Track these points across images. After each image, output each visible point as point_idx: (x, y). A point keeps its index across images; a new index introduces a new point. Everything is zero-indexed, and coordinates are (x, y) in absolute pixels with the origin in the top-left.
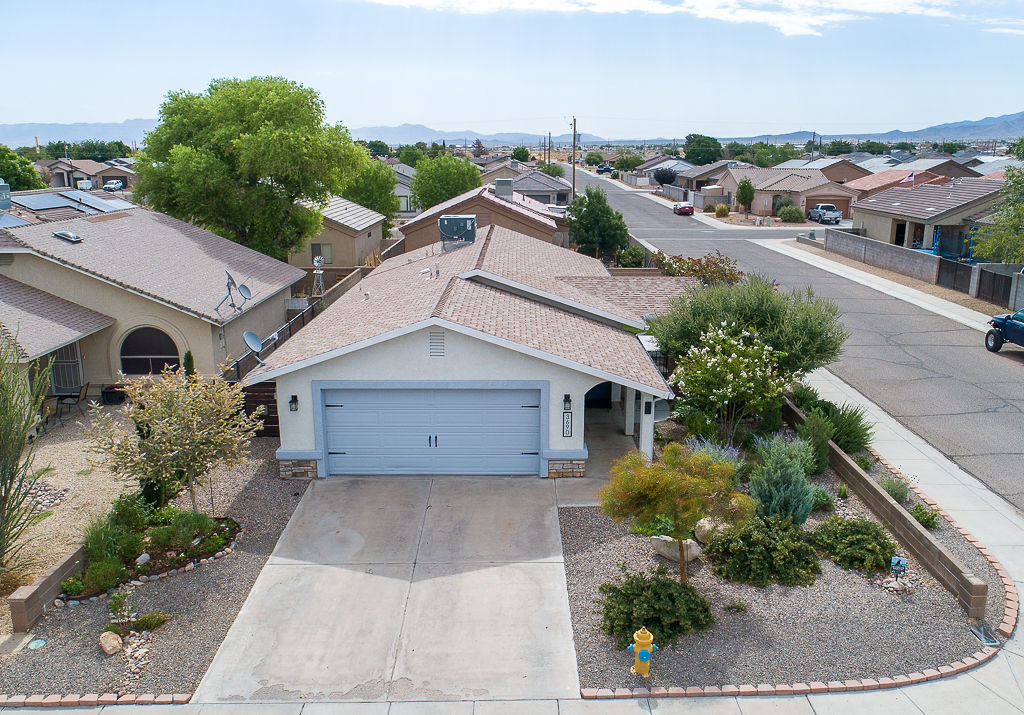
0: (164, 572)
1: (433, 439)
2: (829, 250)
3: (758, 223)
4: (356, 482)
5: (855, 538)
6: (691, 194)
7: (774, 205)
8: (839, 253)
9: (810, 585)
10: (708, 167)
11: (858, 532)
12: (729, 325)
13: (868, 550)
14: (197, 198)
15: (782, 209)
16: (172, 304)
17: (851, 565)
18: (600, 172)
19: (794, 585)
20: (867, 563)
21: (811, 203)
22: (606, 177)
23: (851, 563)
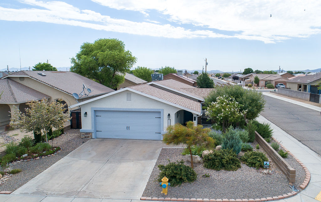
0: (29, 159)
1: (128, 127)
2: (279, 94)
3: (260, 88)
4: (103, 140)
5: (254, 157)
6: (242, 82)
7: (265, 84)
8: (282, 95)
9: (235, 171)
10: (248, 75)
11: (256, 155)
12: (226, 96)
13: (258, 161)
14: (87, 70)
15: (267, 85)
16: (66, 92)
17: (252, 166)
18: (219, 78)
19: (230, 170)
20: (257, 165)
21: (276, 83)
22: (220, 79)
23: (252, 165)
